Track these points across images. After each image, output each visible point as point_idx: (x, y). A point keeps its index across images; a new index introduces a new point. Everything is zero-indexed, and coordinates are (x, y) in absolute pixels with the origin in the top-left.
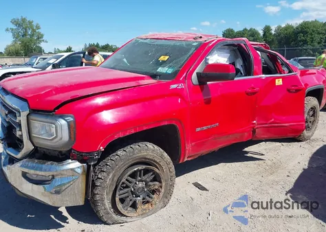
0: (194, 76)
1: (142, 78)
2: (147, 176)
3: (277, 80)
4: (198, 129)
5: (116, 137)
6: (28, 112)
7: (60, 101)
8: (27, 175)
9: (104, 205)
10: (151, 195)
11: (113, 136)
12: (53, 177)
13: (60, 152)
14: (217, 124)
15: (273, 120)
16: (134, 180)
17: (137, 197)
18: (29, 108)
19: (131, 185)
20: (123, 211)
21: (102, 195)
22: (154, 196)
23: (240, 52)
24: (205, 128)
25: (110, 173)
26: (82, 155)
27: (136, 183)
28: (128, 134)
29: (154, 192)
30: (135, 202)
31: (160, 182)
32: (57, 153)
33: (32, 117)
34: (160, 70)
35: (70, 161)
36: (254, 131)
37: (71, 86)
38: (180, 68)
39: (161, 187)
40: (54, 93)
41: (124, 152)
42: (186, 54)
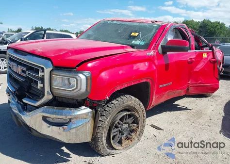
0: (160, 47)
1: (126, 47)
2: (129, 119)
3: (204, 54)
4: (161, 86)
5: (116, 89)
6: (52, 68)
7: (79, 60)
8: (47, 119)
9: (102, 141)
10: (131, 134)
11: (114, 89)
12: (70, 120)
13: (77, 100)
14: (171, 83)
15: (200, 82)
16: (122, 122)
17: (122, 135)
18: (53, 65)
19: (120, 126)
20: (114, 146)
21: (102, 134)
22: (133, 134)
23: (180, 33)
24: (164, 85)
25: (108, 117)
26: (93, 103)
27: (122, 125)
28: (123, 88)
29: (132, 131)
30: (121, 138)
31: (137, 124)
32: (74, 101)
33: (55, 72)
34: (134, 42)
35: (84, 107)
36: (188, 89)
37: (81, 50)
38: (150, 41)
39: (138, 127)
40: (70, 54)
41: (117, 102)
42: (151, 32)
